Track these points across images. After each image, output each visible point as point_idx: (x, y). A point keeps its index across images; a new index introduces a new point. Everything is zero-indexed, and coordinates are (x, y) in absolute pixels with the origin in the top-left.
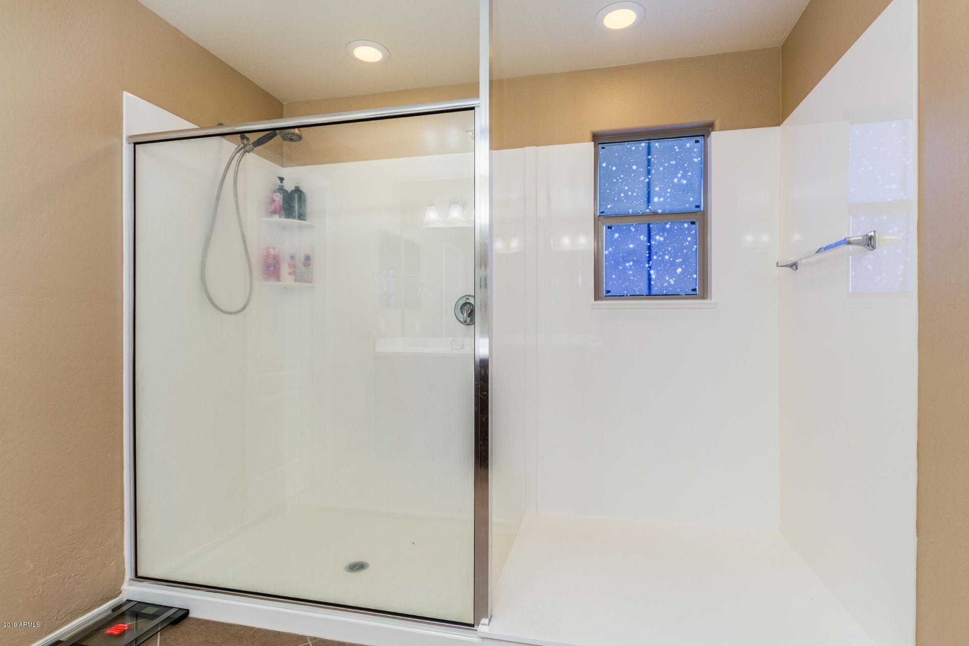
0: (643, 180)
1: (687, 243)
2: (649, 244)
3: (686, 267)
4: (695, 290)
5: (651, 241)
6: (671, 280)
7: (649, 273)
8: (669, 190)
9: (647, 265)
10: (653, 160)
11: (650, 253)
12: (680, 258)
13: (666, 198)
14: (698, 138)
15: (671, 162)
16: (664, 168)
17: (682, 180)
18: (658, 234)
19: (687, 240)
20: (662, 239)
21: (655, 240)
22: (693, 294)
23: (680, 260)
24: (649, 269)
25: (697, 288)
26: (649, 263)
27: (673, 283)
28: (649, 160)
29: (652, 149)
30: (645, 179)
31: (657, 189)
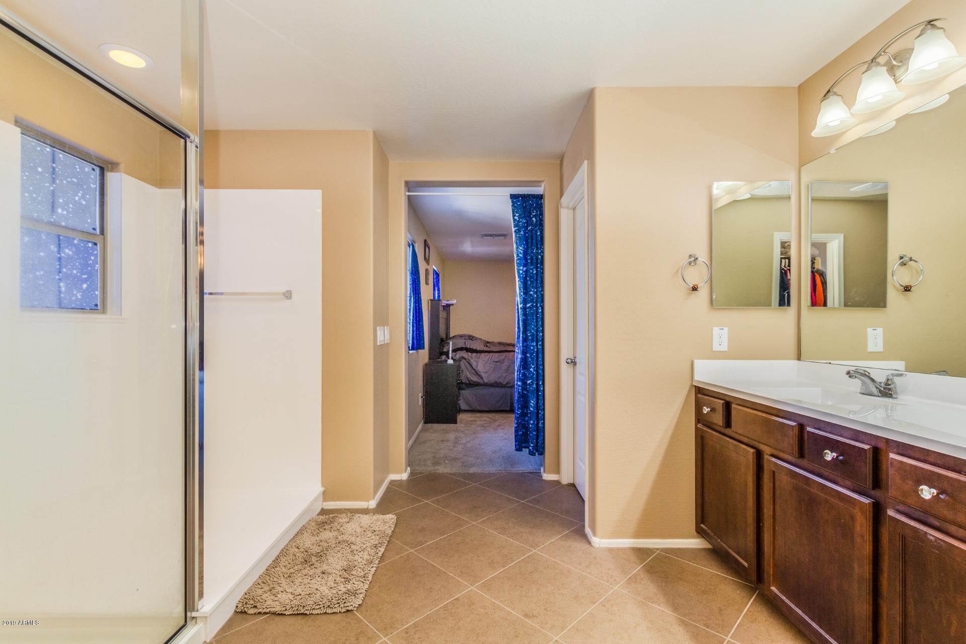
0: (47, 186)
1: (91, 262)
2: (59, 256)
3: (90, 283)
4: (96, 305)
5: (61, 252)
6: (78, 295)
7: (59, 285)
8: (71, 206)
9: (57, 277)
10: (57, 169)
11: (60, 265)
12: (86, 274)
13: (68, 212)
14: (95, 167)
15: (73, 179)
16: (68, 182)
17: (82, 200)
18: (67, 247)
19: (90, 259)
20: (71, 253)
21: (64, 253)
22: (94, 309)
23: (86, 276)
24: (59, 281)
25: (99, 303)
26: (59, 276)
27: (79, 297)
28: (54, 169)
29: (57, 159)
30: (50, 186)
31: (61, 201)
